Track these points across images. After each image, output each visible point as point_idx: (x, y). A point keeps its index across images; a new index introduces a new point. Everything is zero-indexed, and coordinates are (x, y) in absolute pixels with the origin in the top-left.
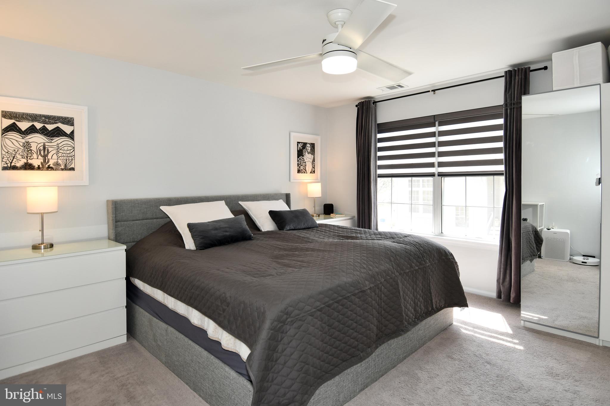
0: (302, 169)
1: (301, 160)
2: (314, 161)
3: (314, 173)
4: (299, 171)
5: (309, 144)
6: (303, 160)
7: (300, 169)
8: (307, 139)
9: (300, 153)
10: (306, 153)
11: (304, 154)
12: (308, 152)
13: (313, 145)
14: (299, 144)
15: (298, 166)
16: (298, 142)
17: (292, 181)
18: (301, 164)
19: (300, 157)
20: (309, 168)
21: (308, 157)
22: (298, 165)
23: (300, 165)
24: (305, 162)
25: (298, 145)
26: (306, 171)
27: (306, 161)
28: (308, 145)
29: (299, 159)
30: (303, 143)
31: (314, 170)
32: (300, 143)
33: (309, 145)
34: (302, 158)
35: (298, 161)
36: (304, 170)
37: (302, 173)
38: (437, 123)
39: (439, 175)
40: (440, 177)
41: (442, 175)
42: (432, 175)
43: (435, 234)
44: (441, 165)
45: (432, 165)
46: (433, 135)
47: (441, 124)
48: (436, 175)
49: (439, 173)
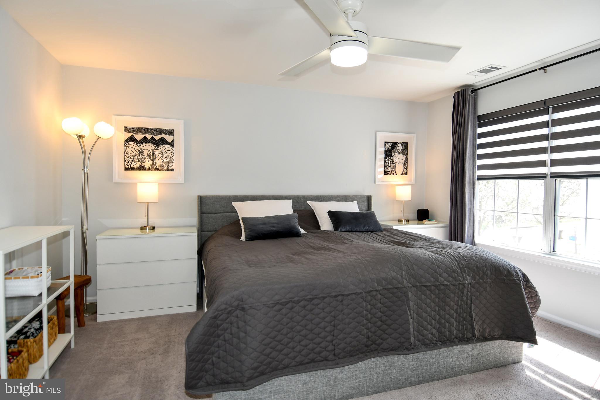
0: (390, 170)
1: (389, 161)
2: (407, 162)
3: (407, 175)
4: (386, 173)
5: (400, 143)
6: (392, 161)
7: (388, 171)
8: (399, 138)
9: (388, 154)
10: (397, 154)
11: (394, 154)
12: (398, 152)
13: (405, 145)
14: (387, 144)
15: (385, 168)
16: (385, 142)
17: (377, 183)
18: (390, 165)
19: (388, 158)
20: (400, 168)
21: (398, 158)
22: (385, 166)
23: (388, 167)
24: (395, 163)
25: (385, 145)
26: (395, 172)
27: (395, 161)
28: (399, 145)
29: (386, 160)
30: (392, 142)
31: (406, 171)
32: (389, 143)
33: (401, 145)
34: (390, 158)
35: (385, 162)
36: (393, 172)
37: (390, 174)
38: (550, 110)
39: (551, 177)
40: (554, 180)
41: (555, 176)
42: (543, 176)
43: (545, 253)
44: (554, 163)
45: (542, 164)
46: (545, 125)
47: (555, 111)
48: (549, 177)
49: (551, 173)
